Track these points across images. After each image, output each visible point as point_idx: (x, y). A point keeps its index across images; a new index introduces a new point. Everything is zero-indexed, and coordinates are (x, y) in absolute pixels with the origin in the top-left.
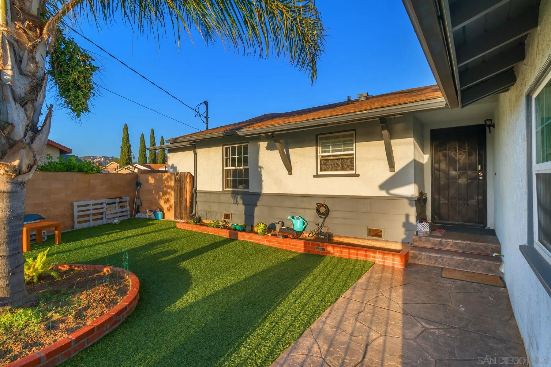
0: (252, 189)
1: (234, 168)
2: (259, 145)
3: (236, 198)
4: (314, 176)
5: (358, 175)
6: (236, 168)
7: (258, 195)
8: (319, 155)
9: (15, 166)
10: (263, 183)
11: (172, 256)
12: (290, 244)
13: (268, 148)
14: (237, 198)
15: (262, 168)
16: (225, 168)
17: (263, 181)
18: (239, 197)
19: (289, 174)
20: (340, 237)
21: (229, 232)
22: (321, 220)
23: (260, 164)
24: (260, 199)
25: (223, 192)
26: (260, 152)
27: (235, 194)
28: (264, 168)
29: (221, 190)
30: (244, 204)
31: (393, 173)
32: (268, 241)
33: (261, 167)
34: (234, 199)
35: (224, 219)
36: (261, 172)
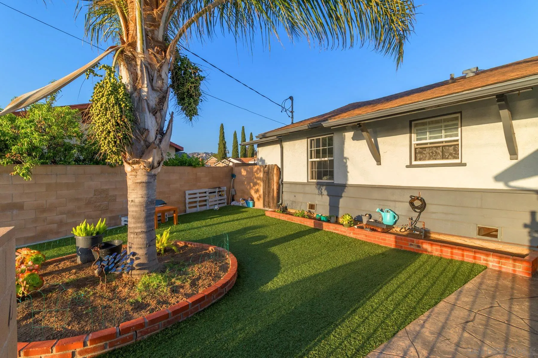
0: (337, 180)
1: (318, 160)
2: (345, 135)
3: (320, 189)
4: (407, 167)
5: (465, 165)
6: (321, 159)
7: (343, 186)
8: (413, 143)
9: (150, 162)
10: (349, 174)
11: (263, 241)
12: (378, 238)
13: (354, 138)
14: (322, 189)
15: (348, 159)
16: (310, 160)
17: (348, 172)
18: (324, 188)
19: (377, 165)
20: (439, 234)
21: (314, 222)
22: (415, 215)
23: (346, 155)
24: (345, 190)
25: (308, 184)
26: (345, 143)
27: (319, 185)
28: (350, 159)
29: (306, 181)
30: (328, 195)
31: (514, 162)
32: (354, 234)
33: (346, 158)
34: (319, 190)
35: (309, 209)
36: (346, 163)
